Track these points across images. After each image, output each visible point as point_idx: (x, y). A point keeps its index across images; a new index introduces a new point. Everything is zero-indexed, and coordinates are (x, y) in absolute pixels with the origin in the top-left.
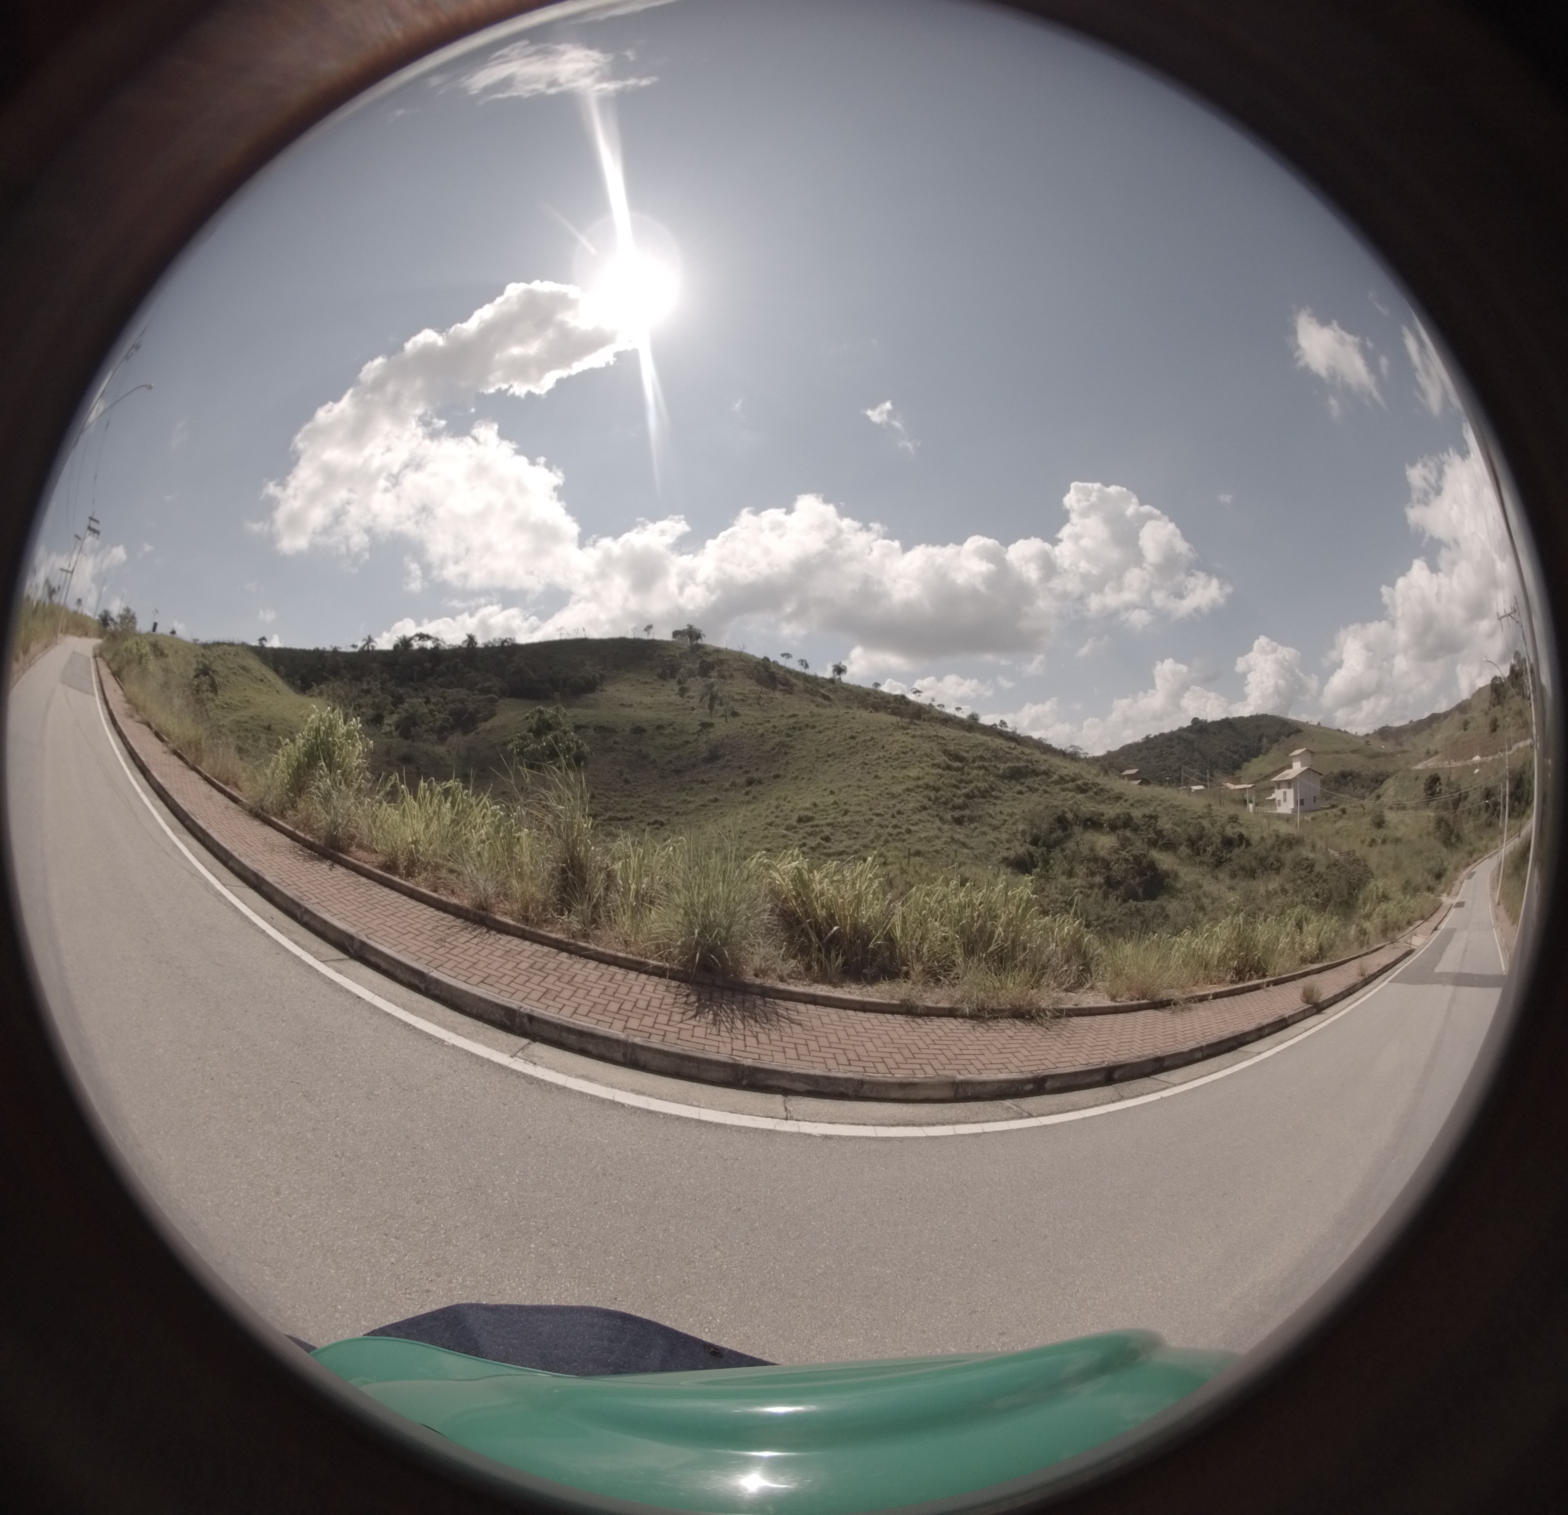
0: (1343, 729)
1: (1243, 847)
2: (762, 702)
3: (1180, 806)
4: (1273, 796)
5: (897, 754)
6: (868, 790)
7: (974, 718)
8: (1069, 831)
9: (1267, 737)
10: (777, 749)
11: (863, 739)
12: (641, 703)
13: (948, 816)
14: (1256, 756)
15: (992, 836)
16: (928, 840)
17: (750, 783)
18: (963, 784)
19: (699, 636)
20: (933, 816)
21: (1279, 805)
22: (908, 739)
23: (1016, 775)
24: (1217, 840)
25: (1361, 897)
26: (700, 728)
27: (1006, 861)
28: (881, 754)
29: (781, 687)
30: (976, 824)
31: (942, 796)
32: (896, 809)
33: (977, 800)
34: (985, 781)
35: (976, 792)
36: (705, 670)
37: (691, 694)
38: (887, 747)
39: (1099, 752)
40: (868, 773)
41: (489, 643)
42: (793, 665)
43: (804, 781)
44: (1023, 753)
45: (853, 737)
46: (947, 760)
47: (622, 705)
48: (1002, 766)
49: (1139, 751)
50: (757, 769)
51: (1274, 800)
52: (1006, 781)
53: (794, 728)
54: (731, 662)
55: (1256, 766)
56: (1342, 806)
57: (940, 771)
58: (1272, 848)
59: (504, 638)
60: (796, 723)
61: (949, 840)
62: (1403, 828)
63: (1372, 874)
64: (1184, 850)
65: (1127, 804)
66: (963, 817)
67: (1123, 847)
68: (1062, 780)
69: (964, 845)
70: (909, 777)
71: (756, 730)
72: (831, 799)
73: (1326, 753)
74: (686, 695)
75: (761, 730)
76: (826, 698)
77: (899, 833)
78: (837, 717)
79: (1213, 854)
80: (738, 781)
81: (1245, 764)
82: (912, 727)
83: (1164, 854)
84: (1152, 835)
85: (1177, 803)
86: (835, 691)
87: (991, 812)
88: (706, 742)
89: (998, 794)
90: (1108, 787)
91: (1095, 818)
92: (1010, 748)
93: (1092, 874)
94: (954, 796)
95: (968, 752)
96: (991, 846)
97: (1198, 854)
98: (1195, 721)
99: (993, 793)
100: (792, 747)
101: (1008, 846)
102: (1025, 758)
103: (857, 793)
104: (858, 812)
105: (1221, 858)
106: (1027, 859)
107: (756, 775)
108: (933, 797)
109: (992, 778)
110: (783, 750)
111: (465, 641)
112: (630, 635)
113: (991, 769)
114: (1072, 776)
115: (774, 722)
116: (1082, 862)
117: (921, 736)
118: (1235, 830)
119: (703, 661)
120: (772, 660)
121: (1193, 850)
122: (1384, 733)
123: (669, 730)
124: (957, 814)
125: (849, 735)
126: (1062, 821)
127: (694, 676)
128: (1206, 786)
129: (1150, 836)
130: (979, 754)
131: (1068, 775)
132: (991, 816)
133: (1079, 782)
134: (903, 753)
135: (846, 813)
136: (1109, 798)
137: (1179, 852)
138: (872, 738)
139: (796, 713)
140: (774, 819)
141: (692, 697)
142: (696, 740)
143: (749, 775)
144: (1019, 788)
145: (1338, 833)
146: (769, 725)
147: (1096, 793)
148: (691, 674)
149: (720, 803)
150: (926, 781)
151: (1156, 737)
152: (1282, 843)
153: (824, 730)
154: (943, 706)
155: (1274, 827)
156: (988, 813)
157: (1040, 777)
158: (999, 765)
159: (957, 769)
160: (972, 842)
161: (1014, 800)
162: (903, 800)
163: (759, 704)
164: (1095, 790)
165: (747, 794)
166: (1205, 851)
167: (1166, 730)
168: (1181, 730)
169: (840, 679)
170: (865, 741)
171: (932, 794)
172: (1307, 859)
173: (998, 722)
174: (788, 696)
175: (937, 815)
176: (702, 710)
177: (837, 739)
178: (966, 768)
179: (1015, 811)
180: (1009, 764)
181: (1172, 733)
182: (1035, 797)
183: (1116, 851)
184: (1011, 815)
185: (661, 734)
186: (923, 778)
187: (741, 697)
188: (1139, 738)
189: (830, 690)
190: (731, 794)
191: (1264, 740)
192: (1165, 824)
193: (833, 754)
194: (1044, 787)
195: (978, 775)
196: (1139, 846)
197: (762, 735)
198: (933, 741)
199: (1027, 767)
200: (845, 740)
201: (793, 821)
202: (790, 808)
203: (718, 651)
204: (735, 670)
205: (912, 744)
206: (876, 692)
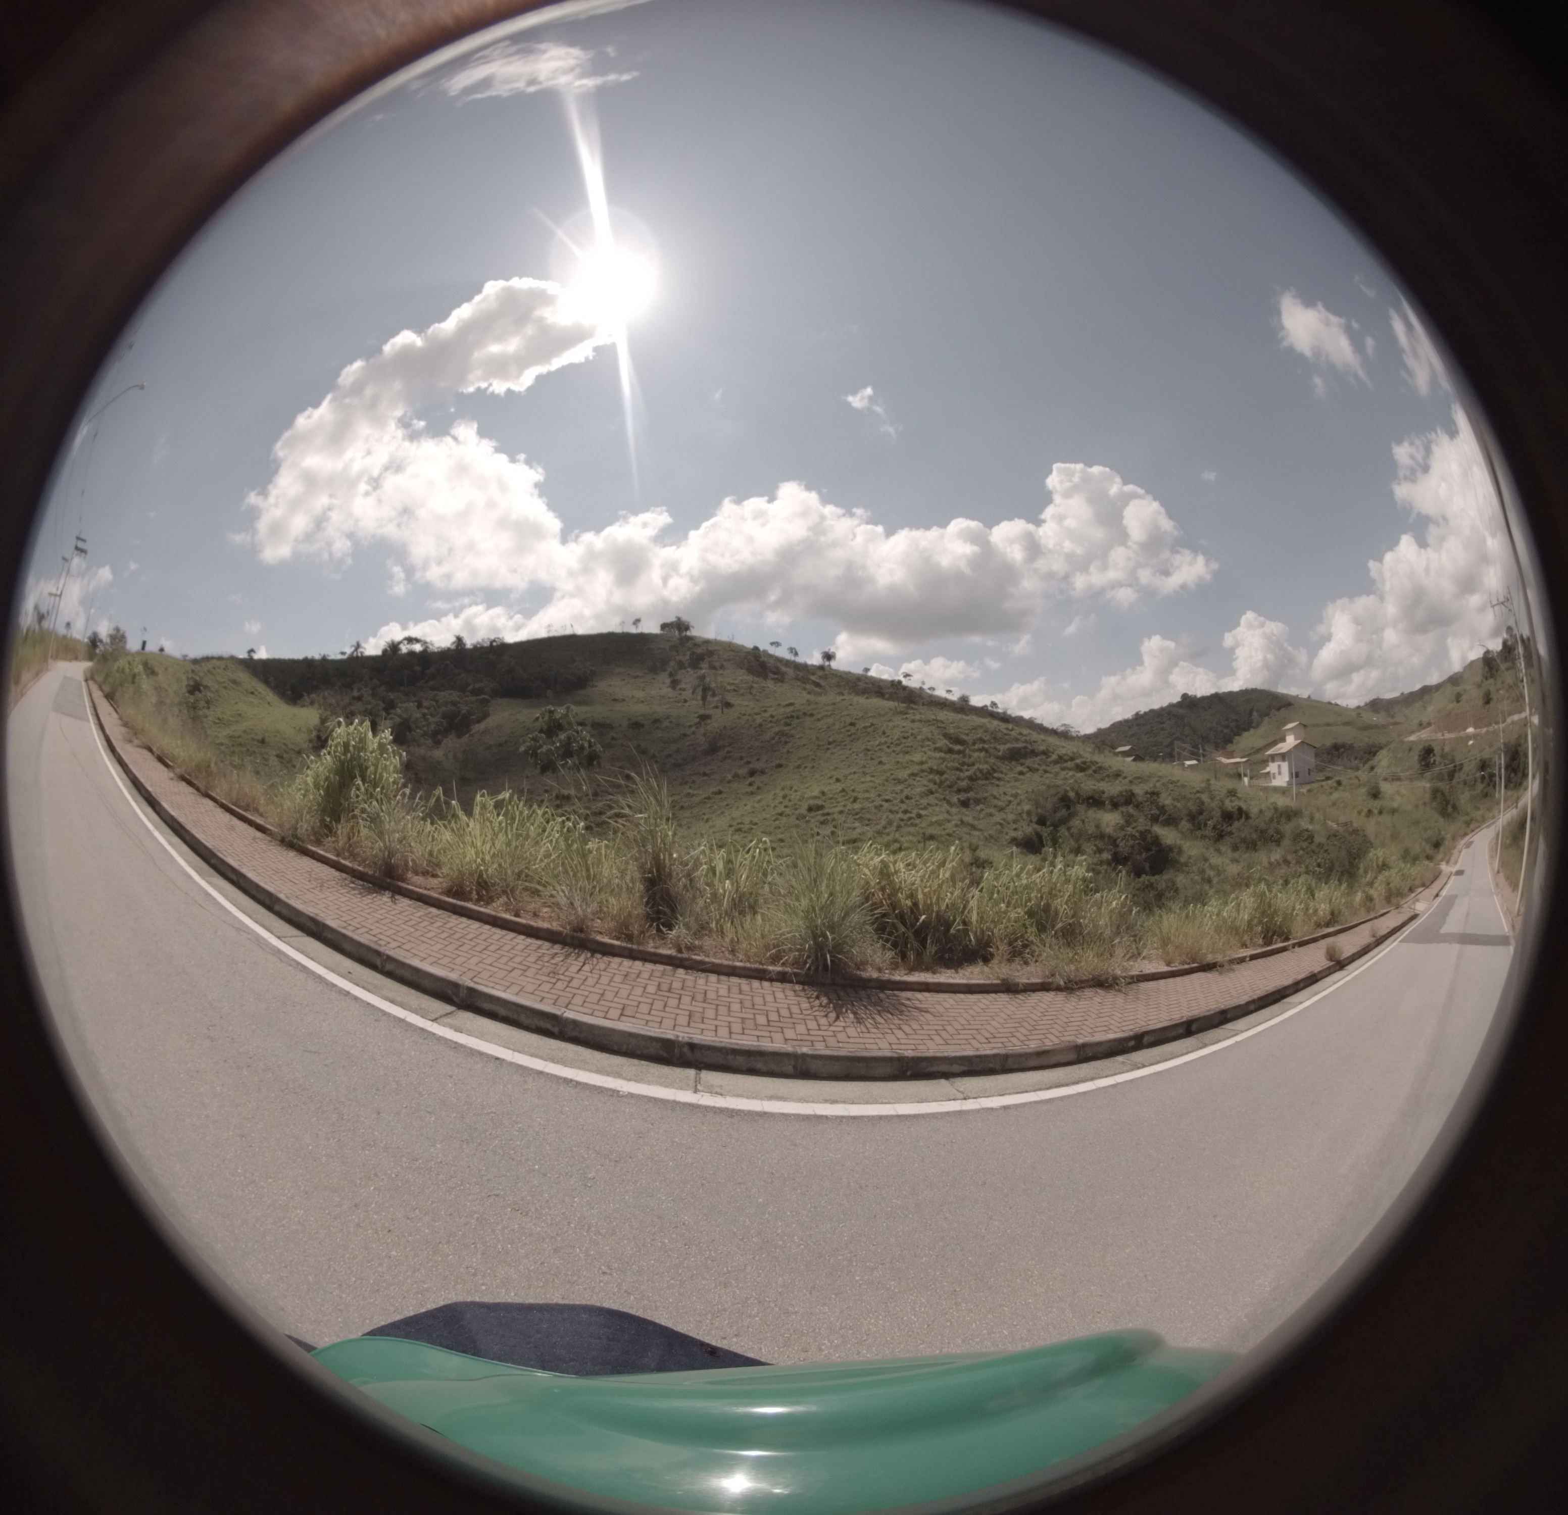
0: (1333, 702)
1: (1243, 820)
2: (754, 691)
3: (1178, 781)
4: (1268, 770)
5: (898, 739)
6: (873, 776)
7: (964, 699)
8: (1071, 811)
9: (1257, 711)
10: (777, 737)
11: (863, 725)
12: (633, 697)
13: (955, 799)
14: (1246, 730)
15: (998, 817)
16: (939, 823)
17: (752, 773)
18: (966, 767)
19: (687, 628)
20: (940, 800)
21: (1274, 778)
22: (907, 724)
23: (1015, 756)
24: (1217, 814)
25: (1361, 866)
26: (698, 720)
27: (1014, 841)
28: (883, 740)
29: (771, 675)
30: (981, 806)
31: (947, 779)
32: (903, 796)
33: (980, 782)
34: (986, 763)
35: (980, 775)
36: (696, 661)
37: (683, 686)
38: (888, 733)
39: (1090, 730)
40: (872, 759)
41: (478, 643)
42: (782, 653)
43: (807, 770)
44: (1021, 734)
45: (852, 724)
46: (948, 743)
47: (615, 700)
48: (1002, 748)
49: (1130, 728)
50: (758, 760)
51: (1269, 773)
52: (1006, 762)
53: (792, 717)
54: (721, 653)
55: (1248, 740)
56: (1338, 778)
57: (942, 755)
58: (1272, 820)
59: (492, 637)
60: (793, 711)
61: (959, 823)
62: (1398, 798)
63: (1371, 844)
64: (1185, 825)
65: (1126, 781)
66: (968, 799)
67: (1128, 823)
68: (1061, 759)
69: (974, 827)
70: (912, 761)
71: (754, 721)
72: (838, 787)
73: (1318, 725)
74: (678, 688)
75: (759, 720)
76: (818, 685)
77: (910, 818)
78: (834, 704)
79: (1214, 828)
80: (740, 772)
81: (1237, 738)
82: (911, 711)
83: (1166, 829)
84: (1155, 811)
85: (1175, 779)
86: (825, 678)
87: (995, 793)
88: (705, 735)
89: (1000, 775)
90: (1106, 765)
91: (1096, 796)
92: (1007, 729)
93: (1099, 851)
94: (958, 779)
95: (967, 735)
96: (999, 827)
97: (1200, 829)
98: (1185, 696)
99: (995, 775)
100: (792, 736)
101: (1015, 826)
102: (1023, 738)
103: (863, 780)
104: (868, 799)
105: (1222, 831)
106: (1035, 839)
107: (758, 766)
108: (938, 781)
109: (993, 760)
110: (783, 739)
111: (454, 643)
112: (618, 630)
113: (991, 751)
114: (1071, 755)
115: (771, 711)
116: (1089, 840)
117: (920, 721)
118: (1234, 804)
119: (693, 653)
120: (761, 649)
121: (1193, 824)
122: (1375, 705)
123: (666, 724)
124: (963, 796)
125: (848, 720)
126: (1065, 801)
127: (685, 668)
128: (1198, 760)
129: (1153, 812)
130: (979, 736)
131: (1066, 755)
132: (995, 798)
133: (1078, 761)
134: (904, 738)
135: (855, 800)
136: (1108, 776)
137: (1180, 826)
138: (872, 725)
139: (792, 701)
140: (784, 809)
141: (684, 690)
142: (694, 733)
143: (751, 766)
144: (1020, 768)
145: (1334, 804)
146: (767, 715)
147: (1095, 772)
148: (681, 666)
149: (724, 796)
150: (930, 764)
151: (1146, 713)
152: (1281, 815)
153: (822, 718)
154: (934, 689)
155: (1272, 800)
156: (992, 795)
157: (1039, 758)
158: (998, 747)
159: (959, 752)
160: (980, 824)
161: (1016, 781)
162: (909, 785)
163: (751, 693)
164: (1094, 768)
165: (751, 784)
166: (1206, 825)
167: (1156, 706)
168: (1171, 706)
169: (829, 666)
170: (865, 727)
171: (937, 778)
172: (1307, 830)
173: (988, 704)
174: (780, 684)
175: (944, 799)
176: (694, 702)
177: (837, 727)
178: (967, 751)
179: (1019, 791)
180: (1008, 746)
181: (1162, 709)
182: (1036, 777)
183: (1122, 828)
184: (1015, 796)
185: (658, 728)
186: (926, 762)
187: (732, 687)
188: (1129, 715)
189: (820, 677)
190: (735, 785)
191: (1255, 713)
192: (1166, 800)
193: (834, 741)
194: (1044, 767)
195: (979, 757)
196: (1142, 823)
197: (761, 725)
198: (933, 725)
199: (1026, 747)
200: (845, 727)
201: (803, 810)
202: (798, 797)
203: (707, 642)
204: (725, 660)
205: (913, 729)
206: (867, 677)
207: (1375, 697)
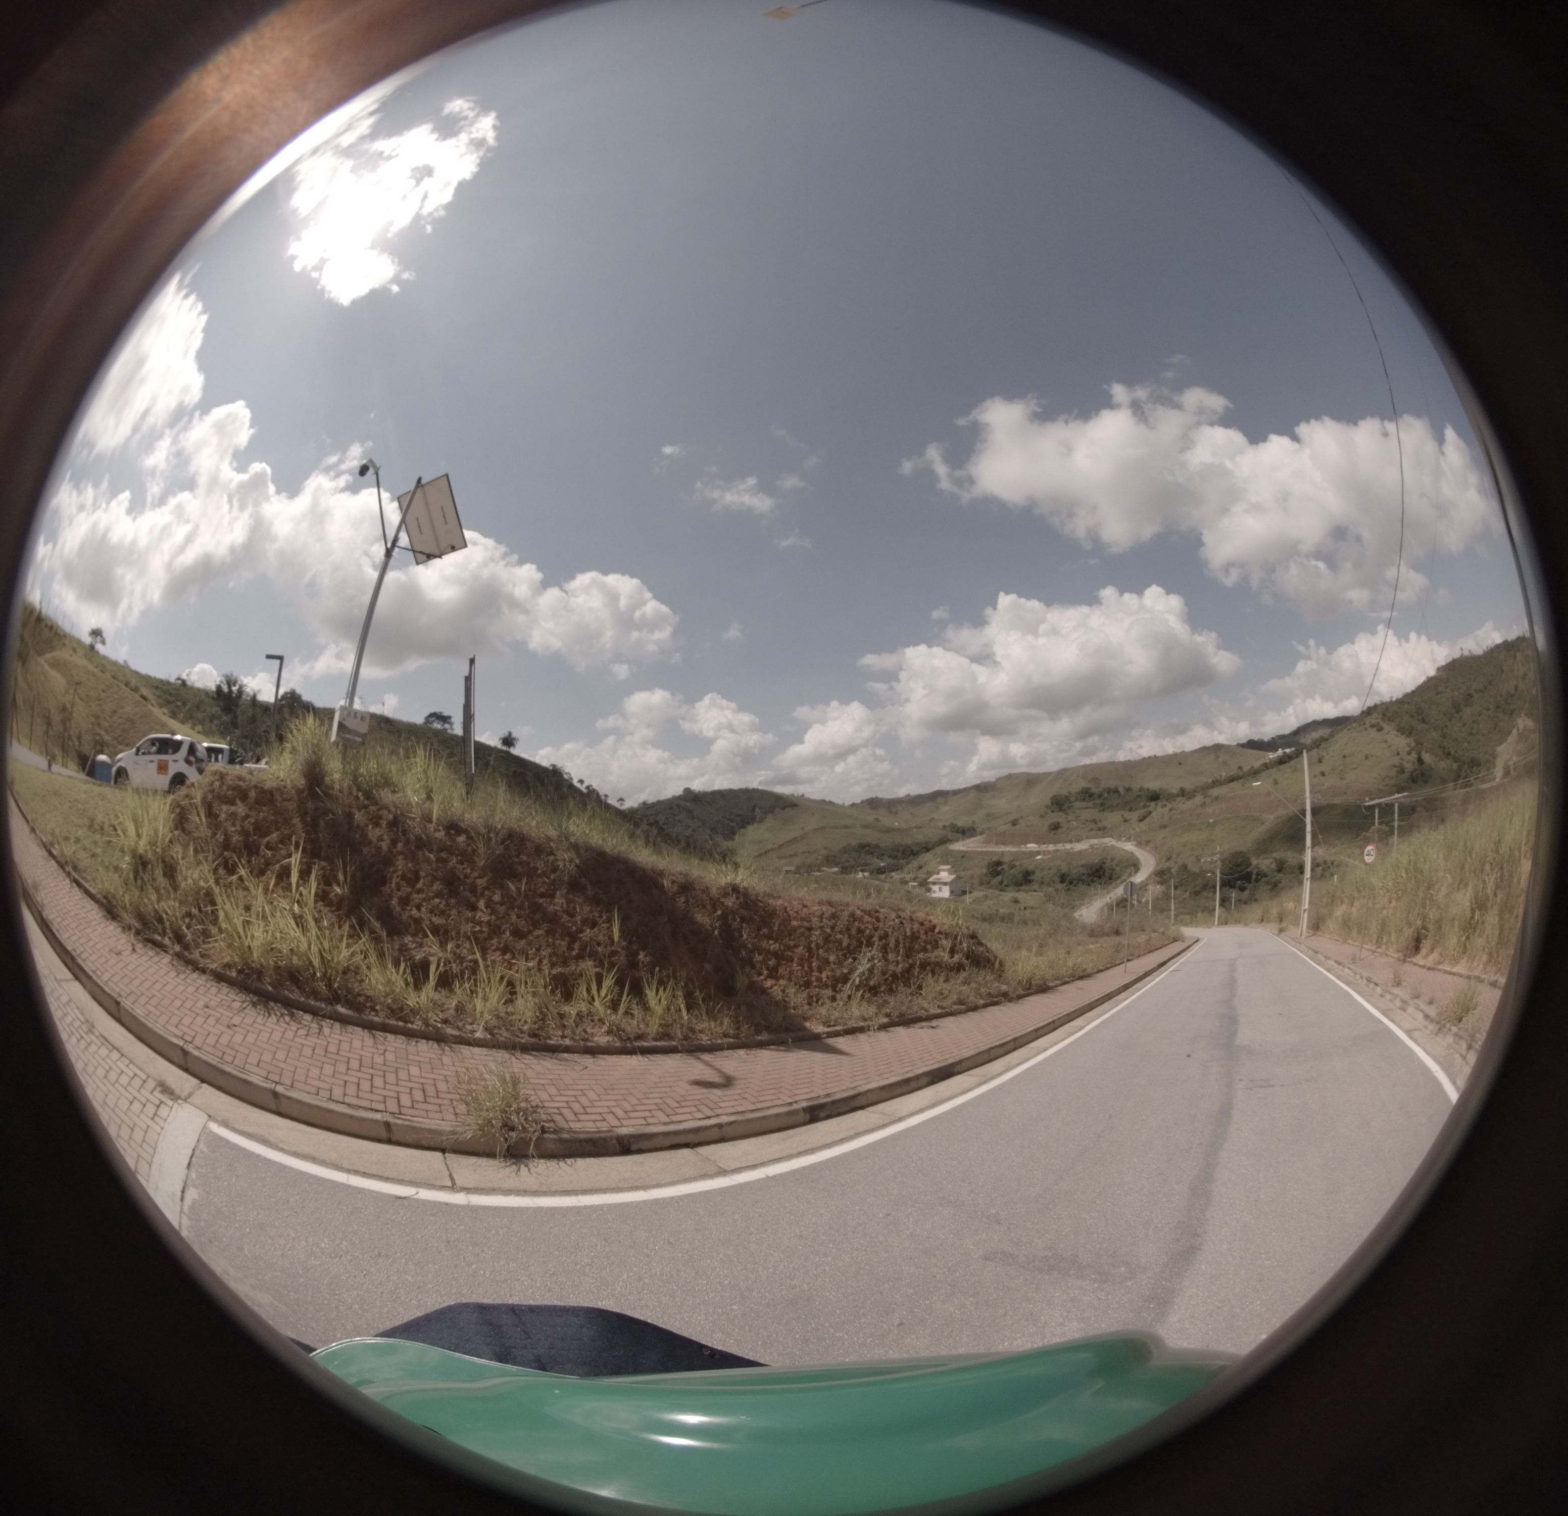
9: (760, 808)
14: (751, 824)
55: (754, 833)
73: (836, 828)
81: (742, 830)
98: (686, 790)
122: (873, 803)
191: (757, 811)
207: (873, 796)
